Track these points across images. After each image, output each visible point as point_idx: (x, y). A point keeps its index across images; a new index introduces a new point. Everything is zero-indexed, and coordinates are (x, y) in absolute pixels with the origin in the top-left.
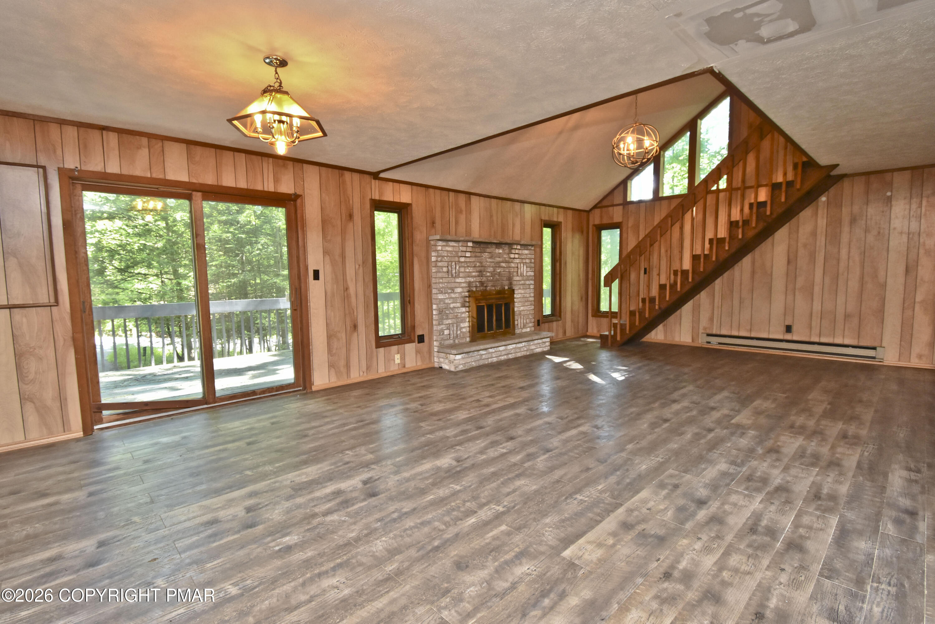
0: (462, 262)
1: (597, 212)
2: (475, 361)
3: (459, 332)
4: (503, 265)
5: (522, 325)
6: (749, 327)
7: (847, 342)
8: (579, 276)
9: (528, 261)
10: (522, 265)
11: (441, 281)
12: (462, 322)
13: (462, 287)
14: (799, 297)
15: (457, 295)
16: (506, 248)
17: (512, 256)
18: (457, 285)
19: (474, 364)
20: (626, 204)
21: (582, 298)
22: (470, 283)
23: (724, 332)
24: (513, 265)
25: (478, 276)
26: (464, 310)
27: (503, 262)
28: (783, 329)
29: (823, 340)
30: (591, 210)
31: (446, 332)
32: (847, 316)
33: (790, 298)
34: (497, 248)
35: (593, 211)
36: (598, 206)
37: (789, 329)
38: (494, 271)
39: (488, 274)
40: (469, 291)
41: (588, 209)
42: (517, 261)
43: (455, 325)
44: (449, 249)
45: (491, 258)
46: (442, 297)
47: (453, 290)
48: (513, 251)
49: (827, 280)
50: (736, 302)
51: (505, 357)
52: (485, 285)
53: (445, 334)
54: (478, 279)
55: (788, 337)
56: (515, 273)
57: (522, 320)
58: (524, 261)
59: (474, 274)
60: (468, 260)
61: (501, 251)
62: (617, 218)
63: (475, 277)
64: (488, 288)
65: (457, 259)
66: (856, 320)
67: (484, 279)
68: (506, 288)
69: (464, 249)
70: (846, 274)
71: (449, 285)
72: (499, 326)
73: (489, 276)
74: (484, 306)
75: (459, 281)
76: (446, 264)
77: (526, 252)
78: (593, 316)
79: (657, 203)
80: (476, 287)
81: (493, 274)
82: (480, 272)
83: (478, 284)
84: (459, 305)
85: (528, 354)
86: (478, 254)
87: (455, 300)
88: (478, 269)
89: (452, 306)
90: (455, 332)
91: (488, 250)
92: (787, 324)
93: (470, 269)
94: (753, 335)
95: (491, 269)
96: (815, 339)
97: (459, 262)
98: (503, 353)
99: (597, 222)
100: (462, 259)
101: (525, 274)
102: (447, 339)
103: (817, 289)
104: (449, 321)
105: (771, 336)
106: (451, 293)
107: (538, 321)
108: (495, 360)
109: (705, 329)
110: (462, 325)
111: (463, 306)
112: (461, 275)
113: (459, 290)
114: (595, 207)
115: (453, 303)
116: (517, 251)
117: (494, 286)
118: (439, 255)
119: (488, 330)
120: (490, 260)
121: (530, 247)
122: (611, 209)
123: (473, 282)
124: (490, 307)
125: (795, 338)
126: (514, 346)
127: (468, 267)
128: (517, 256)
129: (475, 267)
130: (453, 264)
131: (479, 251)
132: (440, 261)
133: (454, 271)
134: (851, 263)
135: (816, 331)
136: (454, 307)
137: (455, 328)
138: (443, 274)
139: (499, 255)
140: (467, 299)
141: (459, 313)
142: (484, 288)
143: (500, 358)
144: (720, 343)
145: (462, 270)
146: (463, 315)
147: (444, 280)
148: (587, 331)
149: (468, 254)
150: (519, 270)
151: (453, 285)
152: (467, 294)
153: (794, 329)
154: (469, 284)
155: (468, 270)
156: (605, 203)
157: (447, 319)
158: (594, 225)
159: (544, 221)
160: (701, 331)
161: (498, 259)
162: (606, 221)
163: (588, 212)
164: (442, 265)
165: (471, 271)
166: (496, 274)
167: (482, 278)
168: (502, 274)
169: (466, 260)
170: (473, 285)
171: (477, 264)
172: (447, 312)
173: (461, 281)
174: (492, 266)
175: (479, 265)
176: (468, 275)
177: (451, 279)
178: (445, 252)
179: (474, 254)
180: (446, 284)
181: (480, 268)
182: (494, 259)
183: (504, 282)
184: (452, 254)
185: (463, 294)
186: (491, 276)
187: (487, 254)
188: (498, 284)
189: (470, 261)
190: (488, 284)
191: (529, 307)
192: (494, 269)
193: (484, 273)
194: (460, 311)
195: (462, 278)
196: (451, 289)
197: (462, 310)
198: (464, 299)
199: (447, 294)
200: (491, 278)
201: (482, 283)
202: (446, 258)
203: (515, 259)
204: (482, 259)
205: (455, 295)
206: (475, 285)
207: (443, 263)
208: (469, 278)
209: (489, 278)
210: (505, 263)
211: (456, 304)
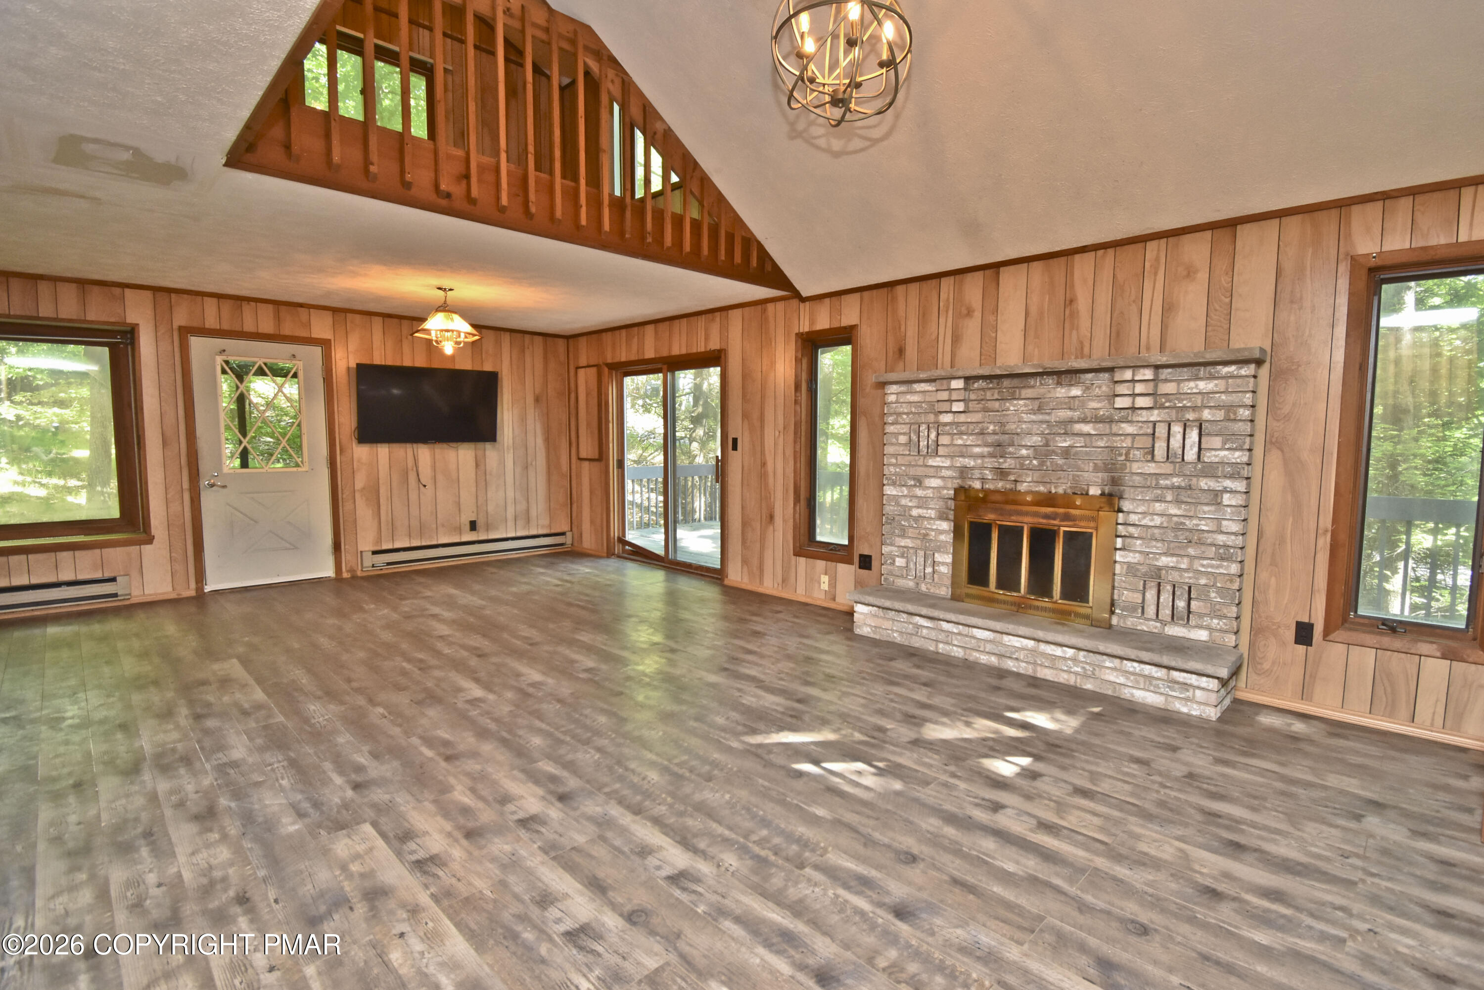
0: (945, 424)
2: (901, 633)
3: (929, 570)
4: (1087, 428)
9: (1211, 415)
10: (1177, 429)
11: (894, 461)
12: (939, 551)
13: (942, 478)
15: (929, 493)
16: (1102, 382)
17: (1120, 403)
18: (931, 472)
19: (897, 638)
22: (964, 472)
24: (1128, 428)
25: (991, 455)
27: (1084, 421)
34: (1059, 383)
38: (1047, 445)
39: (1024, 452)
40: (961, 488)
42: (1155, 416)
43: (921, 553)
44: (915, 398)
45: (1040, 410)
46: (894, 493)
47: (919, 482)
48: (1122, 389)
51: (994, 660)
52: (1012, 478)
53: (897, 564)
54: (990, 463)
56: (1138, 453)
57: (1166, 597)
58: (1191, 416)
59: (977, 450)
60: (962, 418)
61: (1076, 392)
63: (982, 456)
64: (1023, 487)
65: (931, 418)
67: (1008, 464)
68: (1095, 491)
69: (944, 395)
71: (912, 471)
73: (1028, 457)
74: (989, 525)
75: (934, 464)
76: (905, 429)
77: (1204, 386)
80: (983, 480)
81: (1043, 452)
82: (998, 445)
84: (932, 513)
86: (996, 405)
87: (923, 503)
88: (990, 439)
89: (915, 512)
90: (920, 567)
91: (1027, 393)
93: (969, 440)
95: (1036, 440)
97: (938, 425)
98: (989, 647)
100: (946, 418)
101: (1191, 457)
102: (901, 576)
104: (908, 542)
106: (915, 486)
108: (958, 653)
111: (942, 517)
112: (941, 451)
113: (935, 483)
115: (918, 507)
117: (1044, 483)
120: (1033, 417)
121: (1227, 370)
123: (972, 468)
124: (1011, 534)
126: (1031, 644)
127: (961, 433)
128: (1144, 402)
129: (982, 433)
130: (923, 427)
131: (996, 396)
132: (892, 424)
133: (923, 443)
136: (920, 516)
137: (921, 560)
138: (897, 448)
139: (1070, 403)
141: (933, 530)
142: (1010, 486)
143: (977, 654)
145: (945, 440)
146: (942, 537)
147: (901, 460)
149: (958, 407)
150: (1161, 444)
151: (919, 471)
154: (962, 472)
155: (960, 442)
157: (903, 536)
164: (896, 431)
165: (968, 443)
166: (1053, 451)
167: (1001, 460)
168: (1076, 453)
169: (956, 420)
170: (972, 474)
171: (988, 428)
172: (903, 523)
173: (941, 464)
174: (1039, 432)
175: (994, 430)
176: (961, 452)
177: (917, 458)
178: (904, 405)
179: (980, 405)
180: (903, 468)
181: (996, 437)
182: (1049, 414)
183: (1086, 475)
184: (922, 407)
185: (945, 491)
186: (1035, 458)
187: (1021, 402)
188: (1060, 478)
189: (969, 420)
190: (1019, 476)
191: (1205, 562)
192: (1047, 441)
193: (1011, 449)
194: (934, 527)
195: (943, 459)
196: (914, 479)
197: (940, 525)
198: (946, 503)
199: (904, 488)
200: (1035, 462)
201: (1002, 473)
202: (905, 416)
203: (1140, 412)
204: (1007, 415)
205: (925, 493)
206: (978, 476)
207: (898, 426)
208: (961, 459)
209: (1028, 462)
210: (1091, 425)
211: (925, 511)
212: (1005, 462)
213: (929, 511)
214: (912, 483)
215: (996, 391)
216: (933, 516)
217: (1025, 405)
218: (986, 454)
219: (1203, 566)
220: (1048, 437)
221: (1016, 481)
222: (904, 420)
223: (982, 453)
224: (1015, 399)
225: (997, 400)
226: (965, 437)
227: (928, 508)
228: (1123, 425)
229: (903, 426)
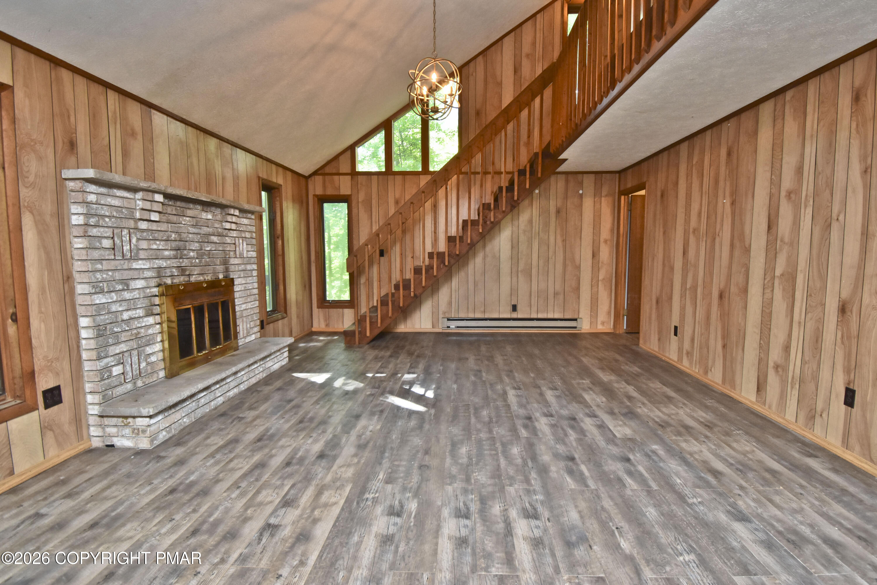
0: (143, 231)
1: (319, 179)
3: (143, 365)
4: (215, 239)
5: (245, 332)
6: (482, 309)
7: (557, 316)
8: (302, 258)
9: (248, 235)
10: (241, 241)
11: (99, 266)
12: (149, 345)
13: (145, 278)
14: (521, 278)
15: (136, 294)
16: (218, 212)
17: (228, 226)
18: (135, 274)
20: (354, 174)
21: (305, 286)
23: (462, 315)
24: (228, 240)
25: (175, 257)
26: (151, 320)
27: (213, 235)
28: (510, 308)
29: (540, 316)
30: (310, 176)
31: (117, 370)
32: (556, 294)
33: (514, 279)
34: (203, 210)
35: (313, 178)
36: (320, 172)
37: (514, 308)
38: (201, 249)
39: (192, 254)
40: (159, 285)
41: (307, 174)
42: (234, 234)
43: (135, 353)
44: (116, 202)
45: (194, 226)
46: (104, 301)
48: (229, 218)
49: (541, 262)
50: (471, 286)
52: (187, 273)
53: (114, 374)
54: (175, 263)
55: (514, 315)
56: (232, 253)
57: (245, 324)
58: (243, 235)
59: (167, 253)
60: (154, 227)
61: (210, 216)
62: (345, 190)
63: (169, 258)
64: (193, 279)
65: (131, 224)
66: (561, 297)
67: (185, 263)
68: (221, 276)
69: (148, 205)
70: (554, 257)
71: (118, 276)
72: (215, 341)
73: (193, 258)
74: (189, 309)
75: (138, 267)
76: (109, 233)
77: (245, 221)
78: (318, 307)
79: (391, 178)
80: (172, 277)
81: (200, 254)
82: (178, 249)
83: (175, 272)
84: (140, 312)
85: (265, 375)
86: (174, 218)
87: (131, 304)
88: (174, 244)
89: (126, 316)
90: (135, 367)
91: (189, 213)
92: (512, 304)
93: (161, 245)
94: (486, 316)
95: (195, 246)
96: (534, 316)
97: (136, 229)
99: (319, 191)
100: (143, 225)
101: (245, 255)
102: (121, 384)
103: (534, 271)
104: (123, 347)
105: (501, 316)
106: (123, 290)
107: (262, 322)
109: (444, 313)
110: (149, 350)
111: (150, 314)
112: (142, 255)
113: (140, 284)
114: (315, 173)
115: (127, 310)
116: (234, 219)
117: (202, 274)
118: (93, 212)
119: (200, 350)
120: (193, 230)
121: (249, 215)
122: (336, 178)
123: (165, 268)
124: (199, 311)
125: (520, 316)
127: (155, 239)
128: (234, 226)
129: (167, 240)
130: (125, 232)
131: (174, 212)
132: (94, 226)
133: (126, 248)
134: (557, 248)
135: (534, 308)
136: (131, 319)
137: (135, 359)
138: (102, 252)
139: (207, 223)
140: (157, 301)
141: (141, 327)
142: (187, 279)
144: (458, 327)
145: (144, 245)
146: (150, 331)
147: (105, 265)
148: (312, 326)
149: (155, 217)
150: (237, 249)
151: (126, 275)
152: (155, 291)
153: (519, 308)
154: (159, 272)
155: (155, 247)
156: (327, 170)
157: (117, 343)
158: (315, 196)
159: (263, 179)
160: (441, 316)
161: (205, 230)
162: (330, 192)
163: (307, 178)
164: (99, 234)
165: (161, 247)
166: (204, 254)
167: (181, 261)
168: (213, 254)
169: (150, 228)
170: (165, 273)
171: (171, 236)
172: (115, 330)
173: (143, 267)
174: (197, 240)
175: (175, 238)
176: (156, 255)
177: (122, 262)
178: (105, 208)
179: (165, 217)
180: (110, 273)
181: (177, 243)
182: (200, 229)
183: (217, 267)
184: (122, 212)
185: (148, 290)
186: (197, 258)
187: (188, 219)
188: (208, 270)
189: (159, 229)
190: (191, 271)
191: (252, 303)
192: (201, 246)
193: (185, 252)
194: (143, 325)
195: (144, 262)
196: (122, 283)
197: (148, 321)
198: (150, 300)
199: (113, 294)
200: (197, 261)
201: (182, 270)
202: (107, 220)
203: (231, 231)
204: (180, 227)
205: (132, 295)
206: (169, 274)
207: (102, 230)
208: (157, 261)
209: (194, 261)
210: (217, 237)
211: (134, 312)
212: (183, 262)
213: (138, 311)
214: (120, 287)
215: (174, 208)
216: (141, 315)
217: (189, 221)
218: (172, 256)
219: (252, 305)
220: (201, 243)
221: (189, 275)
222: (106, 223)
223: (170, 255)
224: (184, 216)
225: (175, 215)
226: (158, 243)
227: (136, 309)
228: (227, 238)
229: (106, 229)
